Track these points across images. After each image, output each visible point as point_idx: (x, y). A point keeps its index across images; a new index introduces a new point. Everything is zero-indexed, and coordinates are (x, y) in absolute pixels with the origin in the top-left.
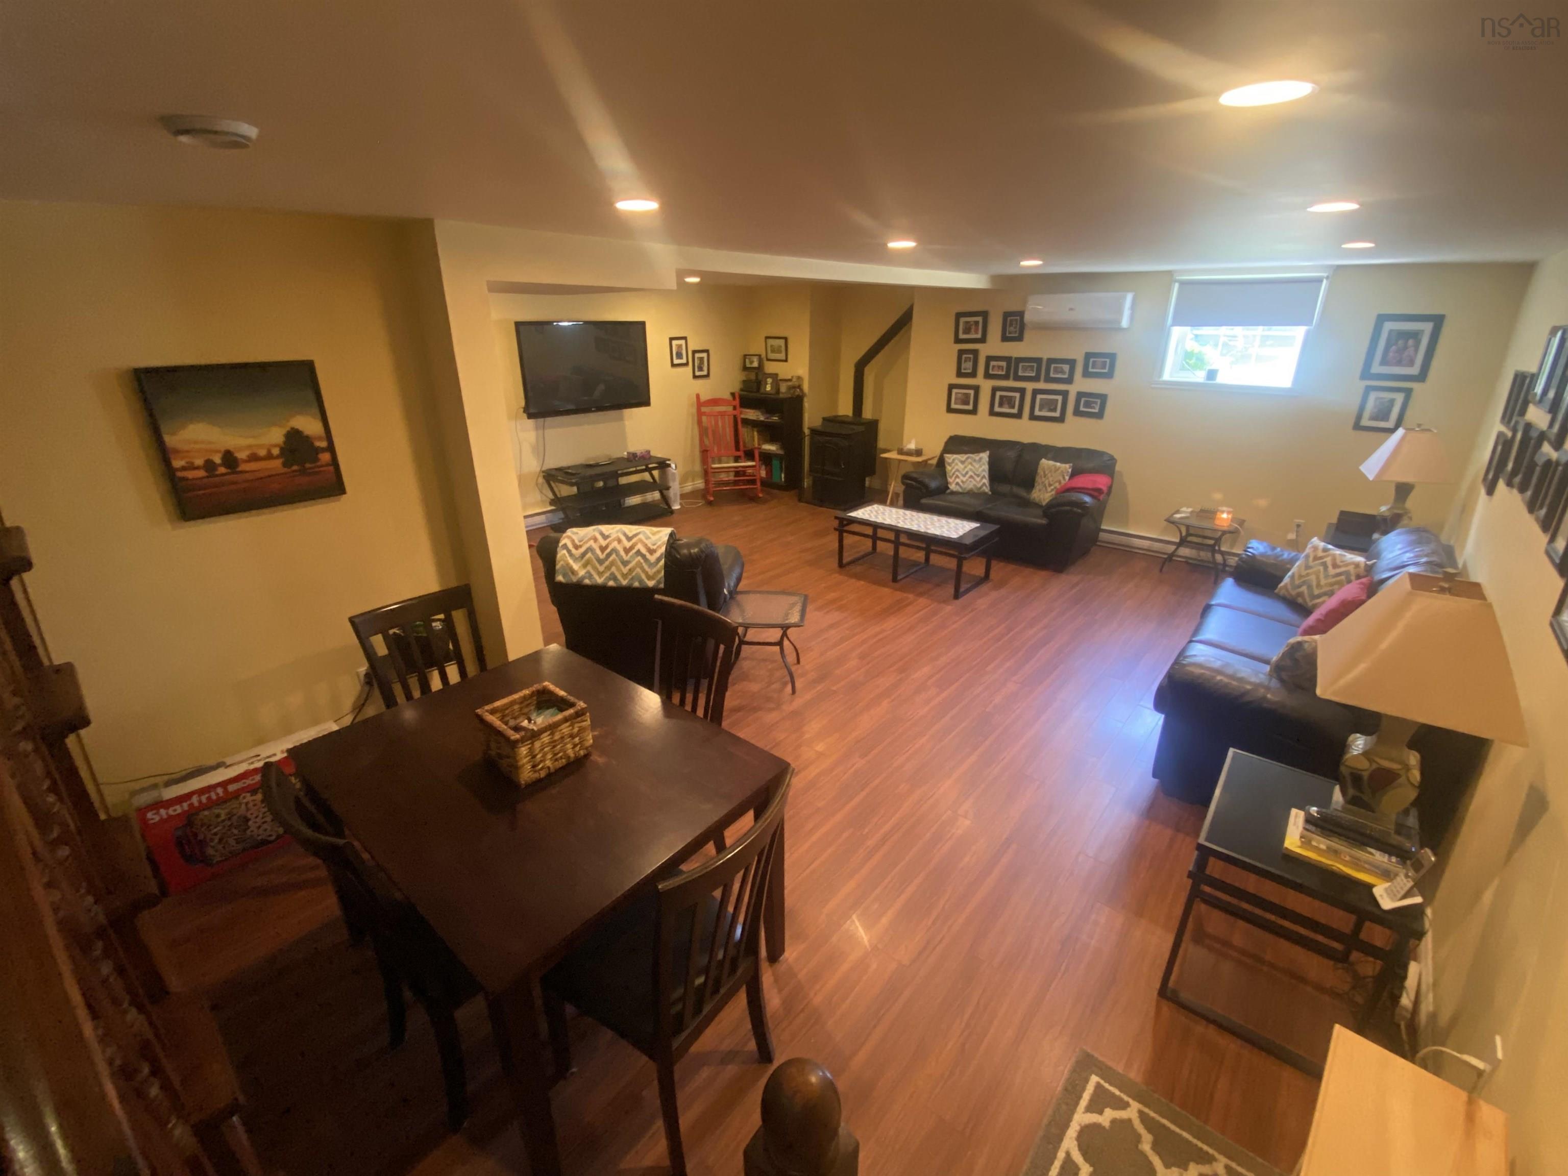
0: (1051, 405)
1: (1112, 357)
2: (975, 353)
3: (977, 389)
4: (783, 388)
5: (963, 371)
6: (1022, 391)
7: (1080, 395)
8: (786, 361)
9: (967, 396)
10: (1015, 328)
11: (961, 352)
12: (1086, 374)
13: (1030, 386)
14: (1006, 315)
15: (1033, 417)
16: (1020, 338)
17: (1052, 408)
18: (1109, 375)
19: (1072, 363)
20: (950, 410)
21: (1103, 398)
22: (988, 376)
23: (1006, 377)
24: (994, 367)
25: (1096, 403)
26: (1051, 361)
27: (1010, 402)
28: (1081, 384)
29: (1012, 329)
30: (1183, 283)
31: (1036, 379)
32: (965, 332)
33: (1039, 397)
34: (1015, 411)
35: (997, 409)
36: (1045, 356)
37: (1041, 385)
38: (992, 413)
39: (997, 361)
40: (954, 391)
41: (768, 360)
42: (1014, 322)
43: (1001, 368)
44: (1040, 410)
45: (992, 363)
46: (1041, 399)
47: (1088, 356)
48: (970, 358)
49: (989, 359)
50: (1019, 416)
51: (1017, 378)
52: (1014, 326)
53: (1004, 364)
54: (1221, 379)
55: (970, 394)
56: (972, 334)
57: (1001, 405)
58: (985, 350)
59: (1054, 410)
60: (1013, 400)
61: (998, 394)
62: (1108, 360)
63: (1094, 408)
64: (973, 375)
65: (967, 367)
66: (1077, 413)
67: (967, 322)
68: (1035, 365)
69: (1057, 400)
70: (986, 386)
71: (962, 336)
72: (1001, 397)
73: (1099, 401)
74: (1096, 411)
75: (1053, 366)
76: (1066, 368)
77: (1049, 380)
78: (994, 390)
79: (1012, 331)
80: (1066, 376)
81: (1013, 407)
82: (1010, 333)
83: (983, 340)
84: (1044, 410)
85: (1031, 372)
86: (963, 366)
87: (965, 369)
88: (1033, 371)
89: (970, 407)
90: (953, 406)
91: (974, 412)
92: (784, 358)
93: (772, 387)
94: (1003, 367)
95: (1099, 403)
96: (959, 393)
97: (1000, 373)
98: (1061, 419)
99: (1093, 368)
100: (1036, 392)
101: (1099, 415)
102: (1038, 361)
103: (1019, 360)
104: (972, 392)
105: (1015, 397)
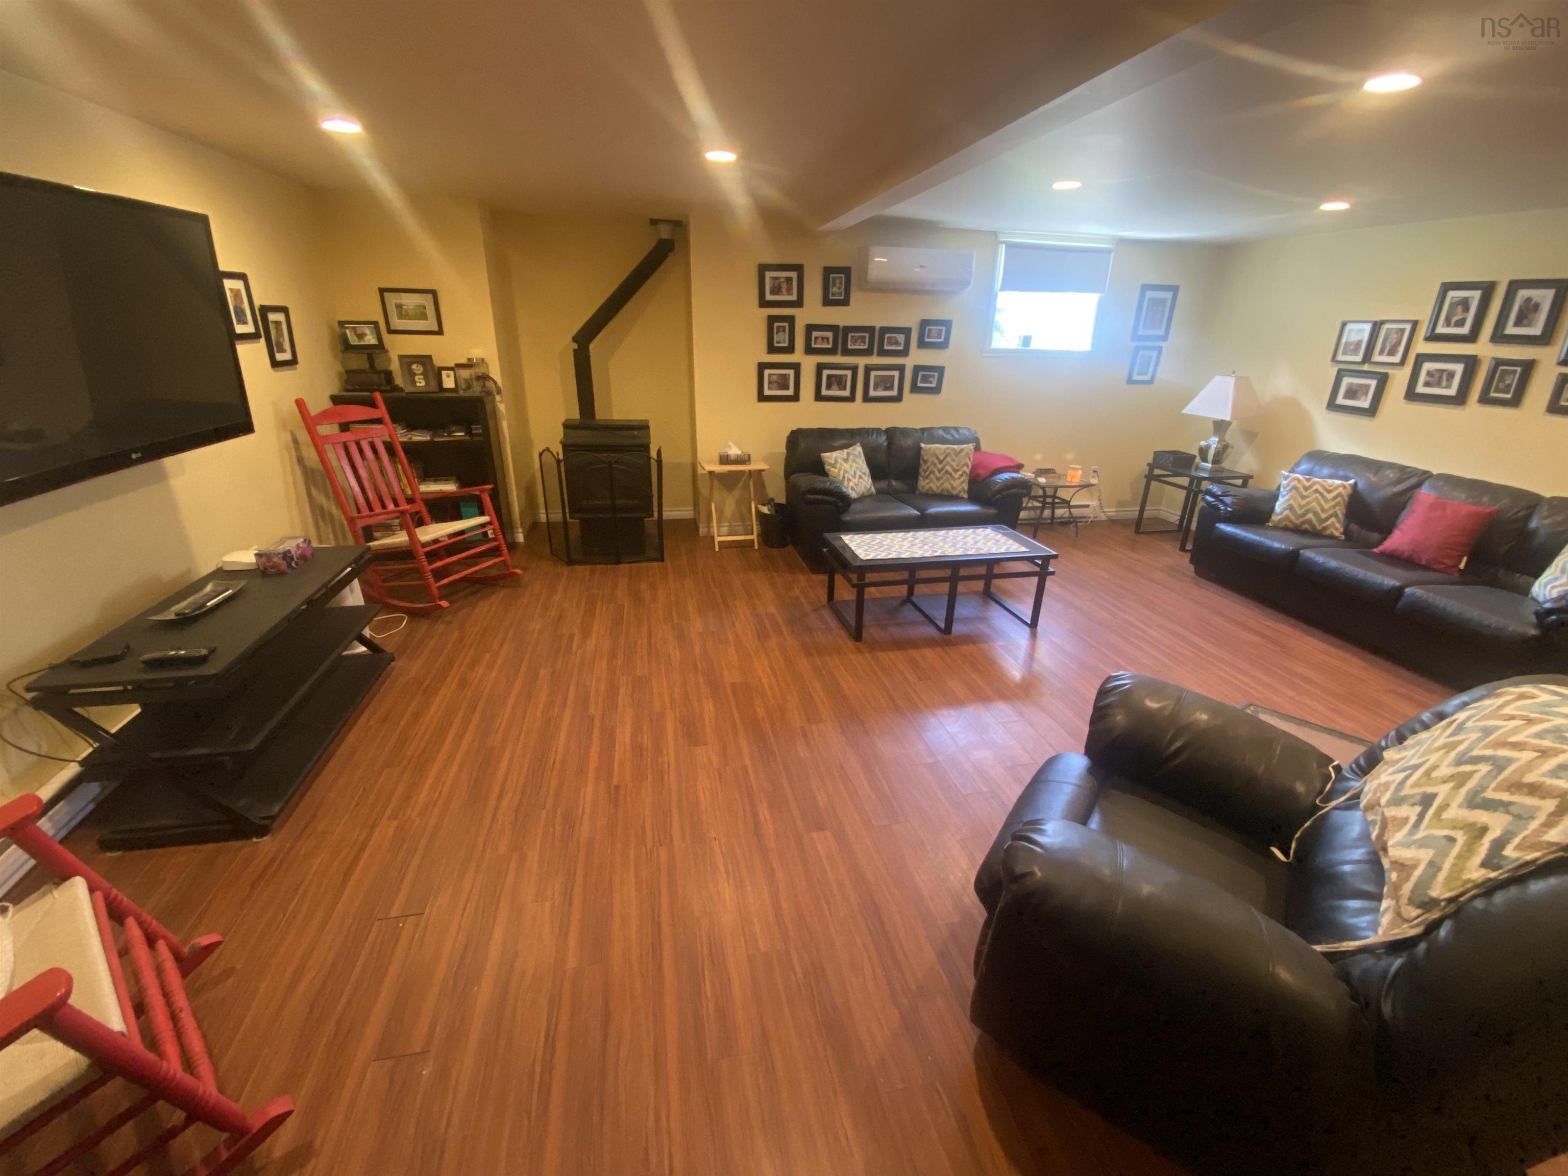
0: (886, 383)
1: (947, 324)
2: (791, 320)
3: (796, 367)
4: (449, 382)
5: (776, 345)
6: (854, 369)
7: (917, 369)
8: (440, 332)
9: (785, 377)
10: (839, 288)
11: (772, 320)
12: (922, 344)
13: (861, 362)
14: (828, 271)
15: (867, 399)
16: (845, 302)
17: (888, 386)
18: (944, 345)
19: (907, 331)
20: (762, 398)
21: (940, 370)
22: (809, 350)
23: (832, 352)
24: (816, 338)
25: (933, 377)
26: (884, 330)
27: (839, 382)
28: (917, 357)
29: (835, 289)
30: (1009, 246)
31: (868, 352)
32: (773, 292)
33: (873, 374)
34: (846, 393)
35: (824, 392)
36: (878, 323)
37: (875, 360)
38: (819, 397)
39: (820, 331)
40: (767, 372)
41: (391, 331)
42: (838, 281)
43: (826, 340)
44: (875, 389)
45: (815, 334)
46: (876, 376)
47: (924, 323)
48: (784, 327)
49: (810, 328)
50: (851, 399)
51: (847, 352)
52: (838, 286)
53: (829, 334)
54: (1034, 345)
55: (789, 375)
56: (783, 295)
57: (829, 387)
58: (803, 317)
59: (891, 388)
60: (844, 380)
61: (826, 373)
62: (944, 328)
63: (931, 382)
64: (790, 349)
65: (782, 340)
66: (915, 389)
67: (775, 278)
68: (867, 335)
69: (893, 377)
70: (809, 364)
71: (769, 297)
72: (829, 377)
73: (936, 374)
74: (933, 385)
75: (887, 336)
76: (901, 338)
77: (882, 353)
78: (820, 368)
79: (836, 291)
80: (901, 348)
81: (844, 389)
82: (833, 295)
83: (799, 303)
84: (879, 389)
85: (862, 344)
86: (776, 338)
87: (778, 343)
88: (864, 343)
89: (790, 392)
90: (767, 392)
91: (795, 398)
92: (435, 328)
93: (426, 379)
94: (828, 339)
95: (936, 377)
96: (773, 374)
97: (825, 346)
98: (898, 399)
99: (928, 338)
100: (868, 369)
101: (937, 390)
102: (870, 330)
103: (848, 329)
104: (791, 372)
105: (846, 376)
